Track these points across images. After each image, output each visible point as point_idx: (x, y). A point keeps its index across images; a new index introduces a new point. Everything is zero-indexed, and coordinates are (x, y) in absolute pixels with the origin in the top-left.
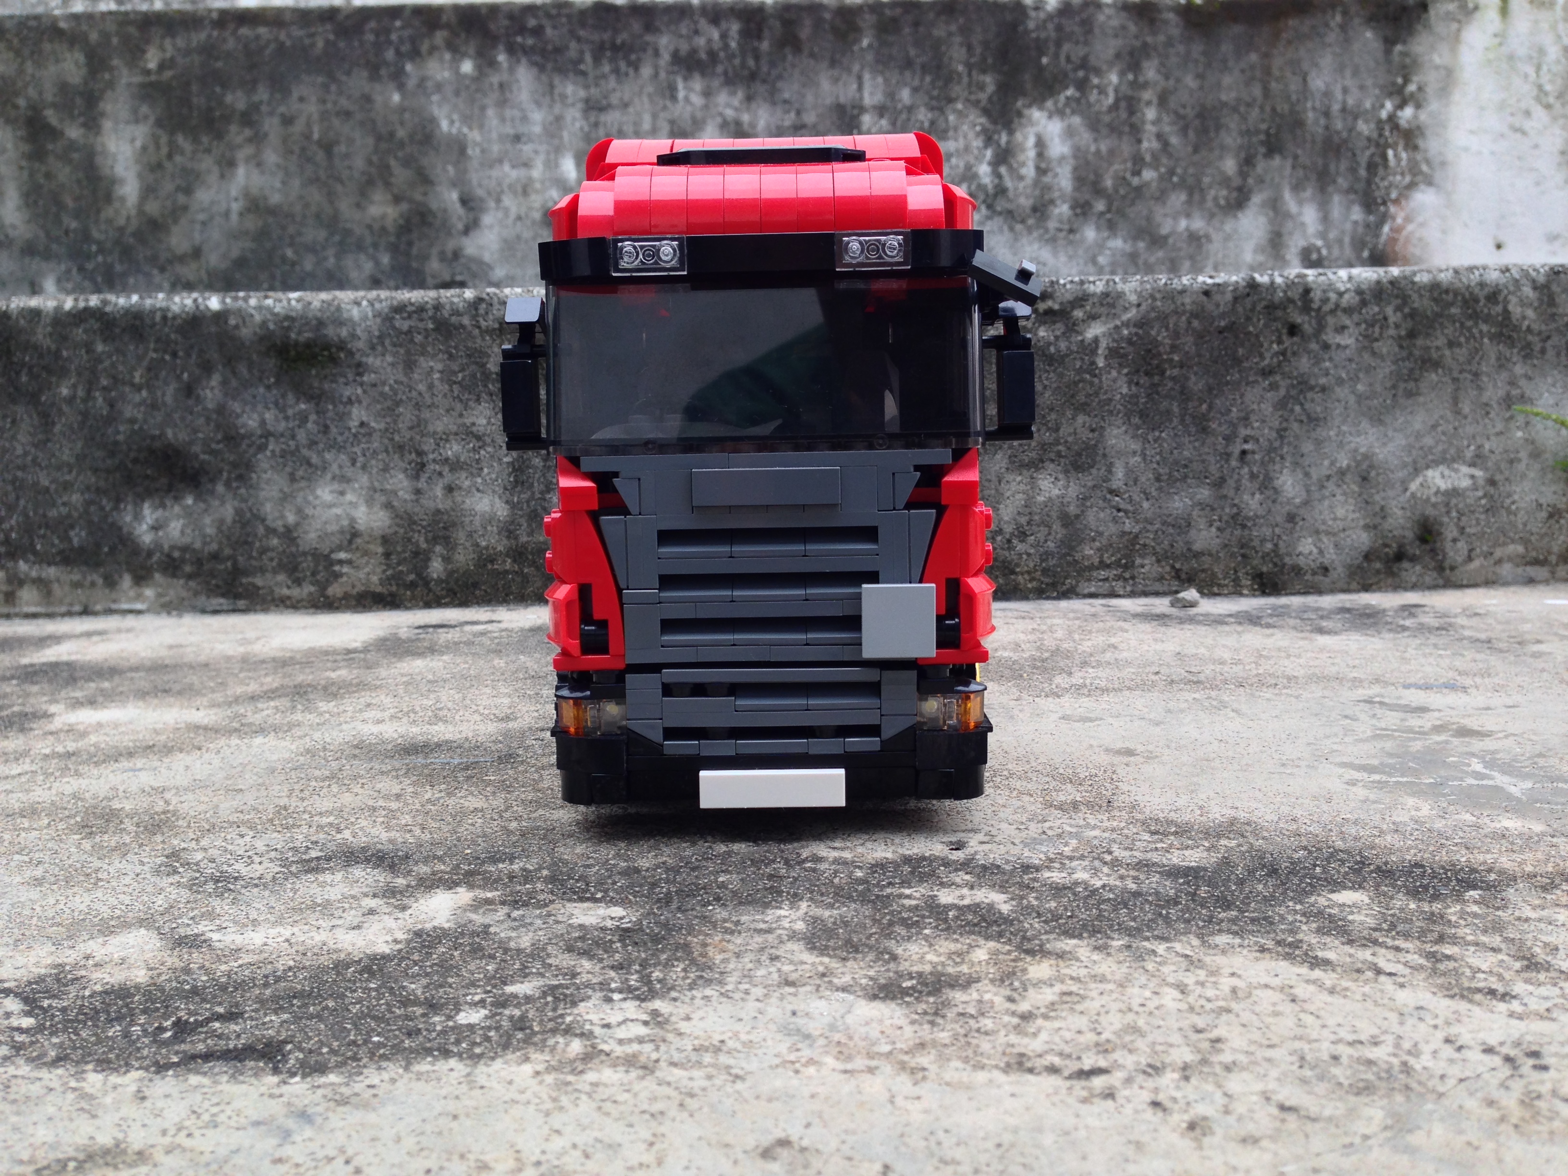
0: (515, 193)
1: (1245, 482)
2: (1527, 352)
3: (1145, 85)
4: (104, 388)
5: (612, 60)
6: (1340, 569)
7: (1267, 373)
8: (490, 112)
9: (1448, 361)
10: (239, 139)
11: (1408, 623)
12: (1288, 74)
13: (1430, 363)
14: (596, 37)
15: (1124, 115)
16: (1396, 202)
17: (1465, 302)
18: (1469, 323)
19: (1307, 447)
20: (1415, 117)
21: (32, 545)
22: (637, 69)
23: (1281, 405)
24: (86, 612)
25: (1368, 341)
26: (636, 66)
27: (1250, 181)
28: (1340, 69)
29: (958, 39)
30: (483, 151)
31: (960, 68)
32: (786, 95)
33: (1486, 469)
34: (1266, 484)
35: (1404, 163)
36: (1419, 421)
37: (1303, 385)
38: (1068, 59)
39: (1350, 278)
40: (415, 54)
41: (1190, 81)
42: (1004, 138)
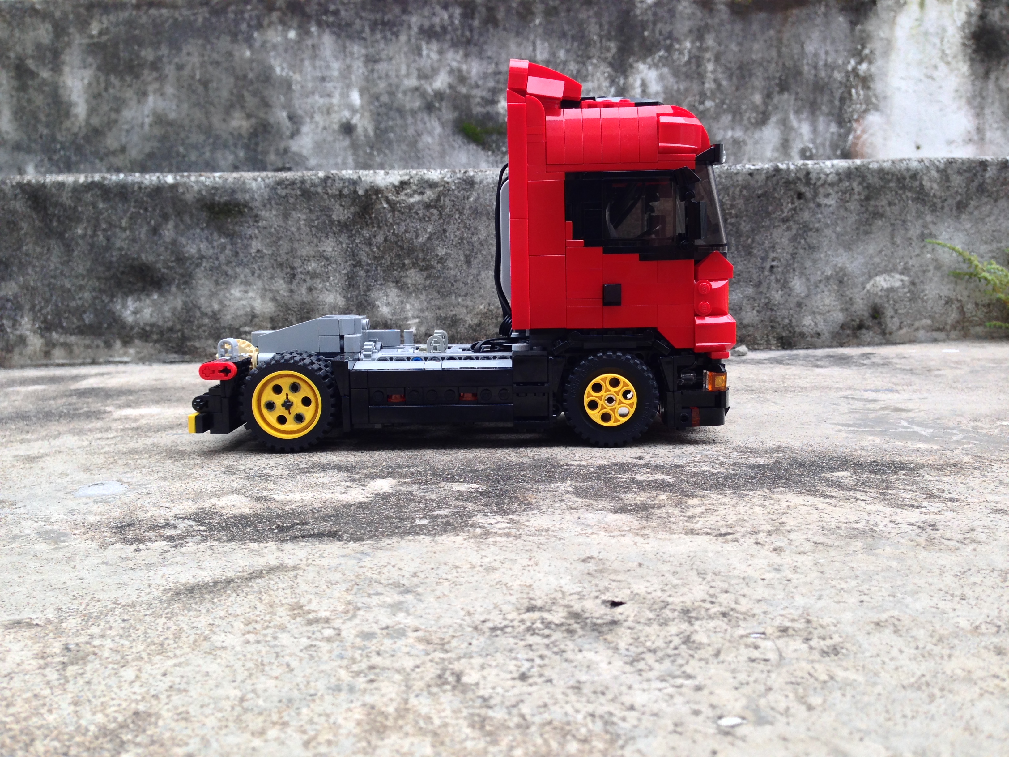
0: (322, 113)
1: (773, 284)
2: (934, 209)
3: (707, 49)
4: (104, 230)
5: (382, 31)
6: (827, 334)
7: (785, 220)
8: (307, 63)
9: (888, 214)
10: (149, 79)
11: (866, 362)
12: (793, 43)
13: (877, 215)
14: (372, 16)
15: (694, 67)
16: (857, 121)
17: (898, 180)
18: (900, 192)
19: (808, 264)
20: (869, 69)
21: (60, 323)
22: (397, 37)
23: (793, 239)
24: (94, 362)
25: (843, 202)
26: (396, 35)
27: (770, 108)
28: (824, 39)
29: (593, 20)
30: (302, 87)
31: (595, 38)
32: (489, 54)
33: (910, 276)
34: (785, 285)
35: (862, 97)
36: (871, 249)
37: (806, 228)
38: (661, 33)
39: (833, 166)
40: (260, 26)
41: (734, 47)
42: (622, 81)
